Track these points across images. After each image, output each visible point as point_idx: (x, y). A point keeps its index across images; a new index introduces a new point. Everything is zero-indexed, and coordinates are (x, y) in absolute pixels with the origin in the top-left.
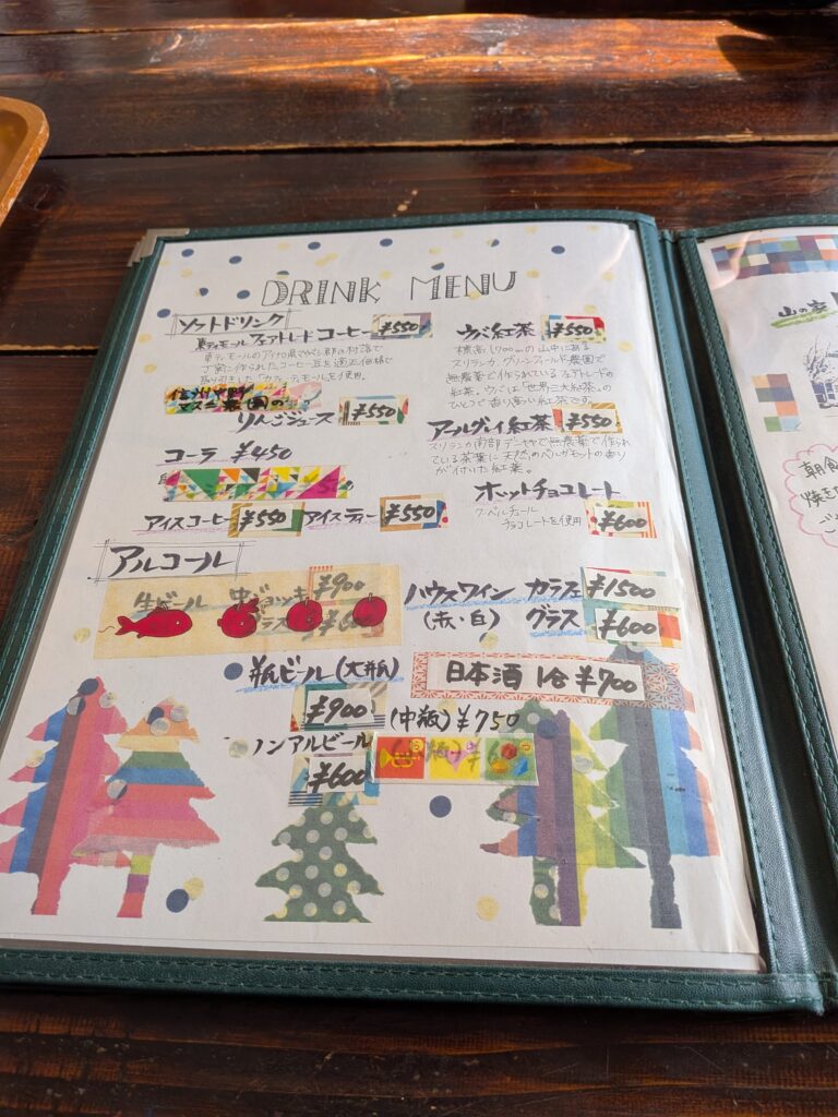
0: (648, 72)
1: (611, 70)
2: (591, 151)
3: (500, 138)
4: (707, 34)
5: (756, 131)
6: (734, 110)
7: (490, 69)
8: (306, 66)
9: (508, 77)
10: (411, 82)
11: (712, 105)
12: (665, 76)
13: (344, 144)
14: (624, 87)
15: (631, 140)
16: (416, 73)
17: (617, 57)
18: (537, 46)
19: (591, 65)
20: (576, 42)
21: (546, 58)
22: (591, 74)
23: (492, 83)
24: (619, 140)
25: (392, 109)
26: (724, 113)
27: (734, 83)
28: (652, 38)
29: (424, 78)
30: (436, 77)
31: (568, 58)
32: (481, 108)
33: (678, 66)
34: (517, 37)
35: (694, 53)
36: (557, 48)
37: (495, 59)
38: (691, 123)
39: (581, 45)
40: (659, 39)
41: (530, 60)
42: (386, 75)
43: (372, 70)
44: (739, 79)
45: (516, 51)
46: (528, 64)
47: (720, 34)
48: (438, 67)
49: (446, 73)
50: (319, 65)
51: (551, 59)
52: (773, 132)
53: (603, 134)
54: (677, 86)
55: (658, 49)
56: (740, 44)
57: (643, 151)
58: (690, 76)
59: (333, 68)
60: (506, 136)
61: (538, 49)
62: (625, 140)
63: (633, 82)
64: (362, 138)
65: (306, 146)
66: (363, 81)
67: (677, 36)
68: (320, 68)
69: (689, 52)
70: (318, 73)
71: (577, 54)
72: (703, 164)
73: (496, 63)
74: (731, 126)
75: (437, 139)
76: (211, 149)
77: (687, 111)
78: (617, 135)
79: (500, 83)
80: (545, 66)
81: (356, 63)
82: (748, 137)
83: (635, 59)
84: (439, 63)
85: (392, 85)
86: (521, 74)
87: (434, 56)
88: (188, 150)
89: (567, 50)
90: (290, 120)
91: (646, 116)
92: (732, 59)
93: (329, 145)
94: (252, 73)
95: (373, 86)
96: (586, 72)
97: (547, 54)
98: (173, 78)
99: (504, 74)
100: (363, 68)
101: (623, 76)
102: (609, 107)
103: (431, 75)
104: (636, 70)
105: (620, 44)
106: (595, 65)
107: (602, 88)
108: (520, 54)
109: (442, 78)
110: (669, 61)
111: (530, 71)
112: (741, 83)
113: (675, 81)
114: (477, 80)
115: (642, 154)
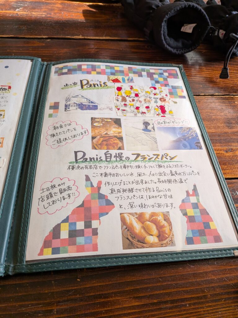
0: (60, 18)
1: (50, 17)
2: (35, 40)
3: (10, 35)
4: (80, 9)
5: (83, 36)
6: (79, 30)
7: (14, 15)
11: (74, 28)
12: (64, 20)
14: (51, 22)
15: (47, 37)
17: (53, 14)
18: (31, 9)
19: (44, 15)
20: (43, 9)
21: (32, 13)
22: (44, 18)
23: (14, 19)
24: (44, 37)
26: (77, 30)
27: (83, 22)
28: (65, 9)
31: (38, 13)
32: (7, 26)
33: (69, 17)
34: (27, 6)
35: (75, 14)
36: (36, 10)
37: (17, 12)
38: (66, 33)
39: (44, 10)
40: (66, 9)
44: (84, 21)
46: (26, 14)
47: (84, 9)
51: (34, 13)
52: (87, 36)
53: (40, 35)
54: (66, 22)
55: (65, 12)
56: (88, 12)
57: (50, 40)
58: (71, 20)
60: (12, 35)
61: (31, 10)
62: (46, 37)
67: (72, 9)
69: (73, 13)
71: (42, 12)
72: (65, 44)
74: (77, 34)
77: (66, 29)
78: (44, 35)
79: (16, 19)
80: (31, 15)
82: (81, 37)
83: (58, 14)
86: (23, 17)
89: (39, 11)
91: (54, 30)
92: (84, 16)
96: (42, 17)
97: (33, 12)
101: (52, 19)
102: (45, 27)
105: (55, 10)
106: (46, 16)
107: (45, 22)
108: (25, 11)
110: (67, 16)
111: (26, 16)
115: (49, 41)
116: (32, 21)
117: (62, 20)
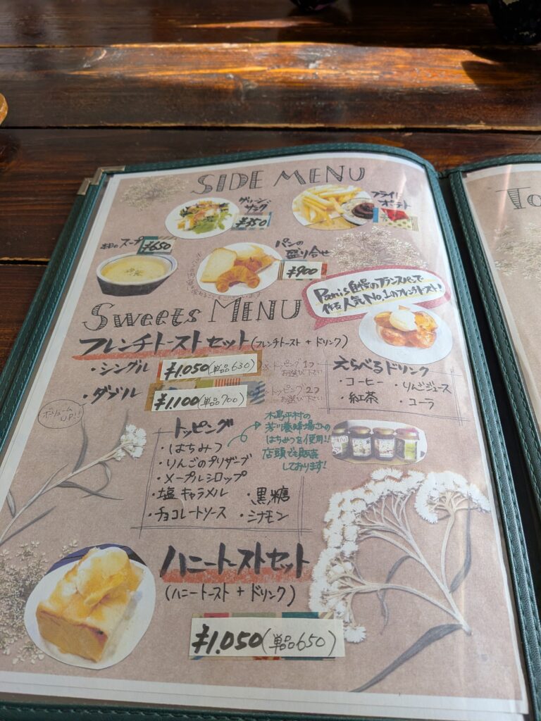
0: (415, 82)
1: (391, 80)
2: (376, 133)
3: (314, 123)
4: (455, 60)
5: (487, 123)
6: (473, 109)
7: (310, 77)
8: (187, 72)
9: (322, 83)
10: (257, 84)
11: (458, 105)
12: (427, 86)
13: (208, 124)
14: (399, 92)
15: (403, 126)
16: (261, 79)
17: (395, 73)
18: (342, 63)
19: (377, 77)
20: (368, 62)
21: (348, 72)
22: (378, 83)
23: (311, 87)
24: (395, 127)
25: (243, 102)
26: (467, 110)
27: (473, 91)
28: (419, 61)
29: (266, 82)
30: (273, 82)
31: (362, 72)
32: (302, 103)
33: (436, 79)
34: (330, 57)
35: (446, 71)
36: (355, 65)
37: (314, 71)
38: (444, 116)
39: (372, 64)
40: (423, 62)
41: (337, 72)
42: (242, 80)
43: (231, 76)
44: (476, 89)
45: (328, 67)
46: (335, 75)
47: (464, 60)
48: (275, 76)
49: (280, 79)
50: (196, 72)
51: (352, 72)
52: (499, 123)
53: (384, 122)
54: (434, 92)
55: (422, 68)
56: (477, 67)
57: (411, 134)
58: (443, 86)
59: (205, 74)
60: (319, 122)
61: (343, 66)
62: (399, 126)
63: (405, 89)
64: (222, 121)
65: (183, 124)
66: (225, 83)
67: (435, 61)
68: (197, 74)
69: (442, 71)
70: (194, 77)
71: (368, 70)
72: (451, 144)
73: (314, 74)
74: (470, 119)
75: (272, 123)
76: (118, 125)
77: (441, 108)
78: (394, 123)
79: (317, 87)
80: (347, 77)
81: (220, 71)
82: (482, 126)
83: (407, 74)
84: (276, 73)
85: (244, 87)
86: (331, 81)
87: (273, 68)
88: (102, 125)
89: (362, 67)
90: (173, 108)
91: (413, 111)
92: (472, 76)
93: (199, 125)
94: (151, 76)
95: (231, 87)
96: (375, 81)
97: (349, 69)
98: (97, 78)
99: (319, 81)
100: (225, 74)
101: (399, 85)
102: (389, 104)
103: (271, 80)
104: (408, 81)
105: (397, 64)
106: (381, 77)
107: (384, 93)
108: (330, 68)
109: (278, 82)
110: (430, 76)
111: (337, 80)
112: (477, 91)
113: (433, 88)
114: (301, 85)
115: (410, 136)
116: (352, 89)
117: (424, 88)
